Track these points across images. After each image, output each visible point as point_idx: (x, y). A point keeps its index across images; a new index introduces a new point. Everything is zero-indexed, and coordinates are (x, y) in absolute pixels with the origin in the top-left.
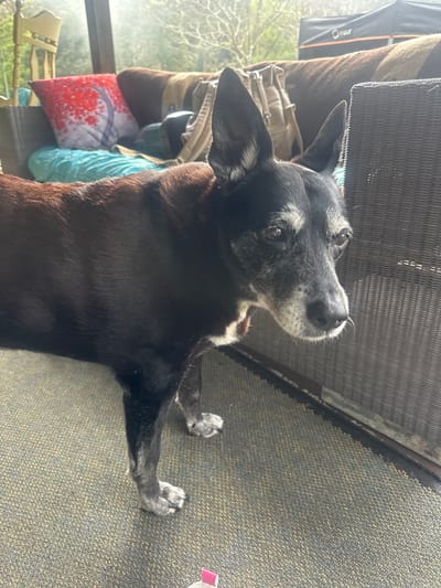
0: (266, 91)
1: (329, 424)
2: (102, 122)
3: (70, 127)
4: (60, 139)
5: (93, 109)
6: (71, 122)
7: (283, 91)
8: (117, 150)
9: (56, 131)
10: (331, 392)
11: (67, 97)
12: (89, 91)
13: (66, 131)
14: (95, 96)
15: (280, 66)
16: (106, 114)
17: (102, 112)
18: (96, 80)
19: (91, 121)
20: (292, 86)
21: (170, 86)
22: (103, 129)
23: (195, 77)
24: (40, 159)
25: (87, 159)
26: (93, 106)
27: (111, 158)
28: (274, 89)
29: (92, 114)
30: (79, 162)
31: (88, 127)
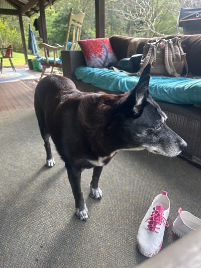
0: (174, 48)
1: (195, 167)
2: (104, 57)
3: (92, 59)
4: (88, 63)
5: (101, 52)
6: (93, 57)
7: (180, 47)
8: (113, 69)
9: (86, 60)
10: (196, 157)
11: (92, 47)
12: (99, 45)
13: (91, 60)
14: (102, 47)
15: (179, 37)
16: (105, 54)
17: (104, 53)
18: (102, 40)
19: (100, 56)
20: (184, 46)
21: (132, 44)
22: (104, 60)
23: (142, 40)
24: (81, 71)
25: (101, 72)
26: (101, 51)
27: (110, 72)
28: (177, 46)
29: (101, 54)
30: (98, 73)
31: (99, 59)
